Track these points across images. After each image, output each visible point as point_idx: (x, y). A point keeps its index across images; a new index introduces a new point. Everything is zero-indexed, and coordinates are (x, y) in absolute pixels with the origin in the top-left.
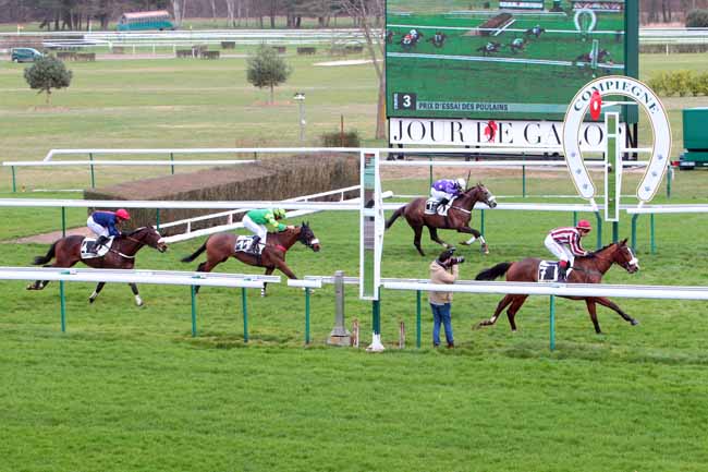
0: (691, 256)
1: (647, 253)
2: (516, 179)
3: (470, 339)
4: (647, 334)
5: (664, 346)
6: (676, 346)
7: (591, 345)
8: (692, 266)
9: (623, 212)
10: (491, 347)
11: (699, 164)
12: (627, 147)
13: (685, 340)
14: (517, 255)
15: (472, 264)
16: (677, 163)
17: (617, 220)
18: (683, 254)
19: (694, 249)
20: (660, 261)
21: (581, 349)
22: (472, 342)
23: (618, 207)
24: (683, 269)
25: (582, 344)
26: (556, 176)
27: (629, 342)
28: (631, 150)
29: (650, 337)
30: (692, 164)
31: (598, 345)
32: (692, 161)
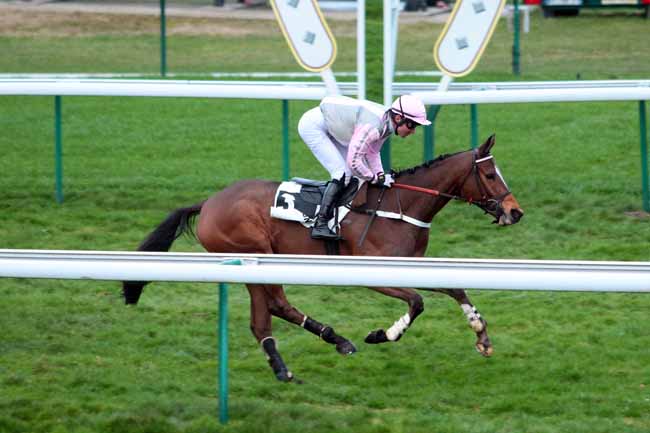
2: (145, 37)
8: (570, 231)
10: (72, 413)
14: (144, 206)
15: (32, 229)
21: (295, 415)
23: (389, 88)
26: (244, 31)
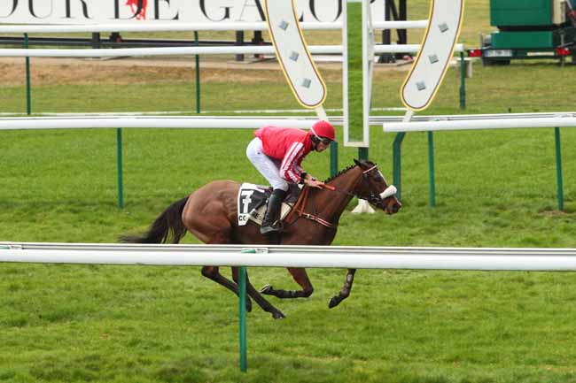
0: (502, 208)
1: (422, 204)
2: (185, 84)
3: (91, 353)
4: (421, 341)
5: (451, 361)
6: (473, 361)
7: (314, 360)
8: (504, 226)
9: (376, 131)
10: (130, 365)
11: (519, 53)
12: (387, 19)
13: (490, 349)
15: (100, 228)
16: (479, 53)
17: (365, 143)
18: (487, 204)
19: (508, 197)
20: (445, 217)
21: (297, 365)
22: (96, 357)
23: (367, 120)
24: (487, 232)
25: (299, 358)
27: (386, 353)
28: (395, 25)
29: (427, 347)
30: (506, 54)
31: (328, 361)
32: (506, 49)
